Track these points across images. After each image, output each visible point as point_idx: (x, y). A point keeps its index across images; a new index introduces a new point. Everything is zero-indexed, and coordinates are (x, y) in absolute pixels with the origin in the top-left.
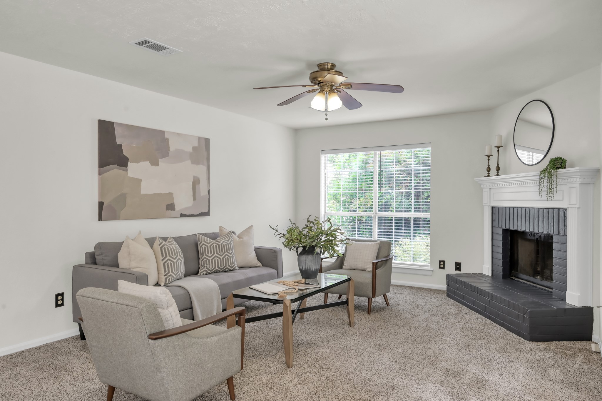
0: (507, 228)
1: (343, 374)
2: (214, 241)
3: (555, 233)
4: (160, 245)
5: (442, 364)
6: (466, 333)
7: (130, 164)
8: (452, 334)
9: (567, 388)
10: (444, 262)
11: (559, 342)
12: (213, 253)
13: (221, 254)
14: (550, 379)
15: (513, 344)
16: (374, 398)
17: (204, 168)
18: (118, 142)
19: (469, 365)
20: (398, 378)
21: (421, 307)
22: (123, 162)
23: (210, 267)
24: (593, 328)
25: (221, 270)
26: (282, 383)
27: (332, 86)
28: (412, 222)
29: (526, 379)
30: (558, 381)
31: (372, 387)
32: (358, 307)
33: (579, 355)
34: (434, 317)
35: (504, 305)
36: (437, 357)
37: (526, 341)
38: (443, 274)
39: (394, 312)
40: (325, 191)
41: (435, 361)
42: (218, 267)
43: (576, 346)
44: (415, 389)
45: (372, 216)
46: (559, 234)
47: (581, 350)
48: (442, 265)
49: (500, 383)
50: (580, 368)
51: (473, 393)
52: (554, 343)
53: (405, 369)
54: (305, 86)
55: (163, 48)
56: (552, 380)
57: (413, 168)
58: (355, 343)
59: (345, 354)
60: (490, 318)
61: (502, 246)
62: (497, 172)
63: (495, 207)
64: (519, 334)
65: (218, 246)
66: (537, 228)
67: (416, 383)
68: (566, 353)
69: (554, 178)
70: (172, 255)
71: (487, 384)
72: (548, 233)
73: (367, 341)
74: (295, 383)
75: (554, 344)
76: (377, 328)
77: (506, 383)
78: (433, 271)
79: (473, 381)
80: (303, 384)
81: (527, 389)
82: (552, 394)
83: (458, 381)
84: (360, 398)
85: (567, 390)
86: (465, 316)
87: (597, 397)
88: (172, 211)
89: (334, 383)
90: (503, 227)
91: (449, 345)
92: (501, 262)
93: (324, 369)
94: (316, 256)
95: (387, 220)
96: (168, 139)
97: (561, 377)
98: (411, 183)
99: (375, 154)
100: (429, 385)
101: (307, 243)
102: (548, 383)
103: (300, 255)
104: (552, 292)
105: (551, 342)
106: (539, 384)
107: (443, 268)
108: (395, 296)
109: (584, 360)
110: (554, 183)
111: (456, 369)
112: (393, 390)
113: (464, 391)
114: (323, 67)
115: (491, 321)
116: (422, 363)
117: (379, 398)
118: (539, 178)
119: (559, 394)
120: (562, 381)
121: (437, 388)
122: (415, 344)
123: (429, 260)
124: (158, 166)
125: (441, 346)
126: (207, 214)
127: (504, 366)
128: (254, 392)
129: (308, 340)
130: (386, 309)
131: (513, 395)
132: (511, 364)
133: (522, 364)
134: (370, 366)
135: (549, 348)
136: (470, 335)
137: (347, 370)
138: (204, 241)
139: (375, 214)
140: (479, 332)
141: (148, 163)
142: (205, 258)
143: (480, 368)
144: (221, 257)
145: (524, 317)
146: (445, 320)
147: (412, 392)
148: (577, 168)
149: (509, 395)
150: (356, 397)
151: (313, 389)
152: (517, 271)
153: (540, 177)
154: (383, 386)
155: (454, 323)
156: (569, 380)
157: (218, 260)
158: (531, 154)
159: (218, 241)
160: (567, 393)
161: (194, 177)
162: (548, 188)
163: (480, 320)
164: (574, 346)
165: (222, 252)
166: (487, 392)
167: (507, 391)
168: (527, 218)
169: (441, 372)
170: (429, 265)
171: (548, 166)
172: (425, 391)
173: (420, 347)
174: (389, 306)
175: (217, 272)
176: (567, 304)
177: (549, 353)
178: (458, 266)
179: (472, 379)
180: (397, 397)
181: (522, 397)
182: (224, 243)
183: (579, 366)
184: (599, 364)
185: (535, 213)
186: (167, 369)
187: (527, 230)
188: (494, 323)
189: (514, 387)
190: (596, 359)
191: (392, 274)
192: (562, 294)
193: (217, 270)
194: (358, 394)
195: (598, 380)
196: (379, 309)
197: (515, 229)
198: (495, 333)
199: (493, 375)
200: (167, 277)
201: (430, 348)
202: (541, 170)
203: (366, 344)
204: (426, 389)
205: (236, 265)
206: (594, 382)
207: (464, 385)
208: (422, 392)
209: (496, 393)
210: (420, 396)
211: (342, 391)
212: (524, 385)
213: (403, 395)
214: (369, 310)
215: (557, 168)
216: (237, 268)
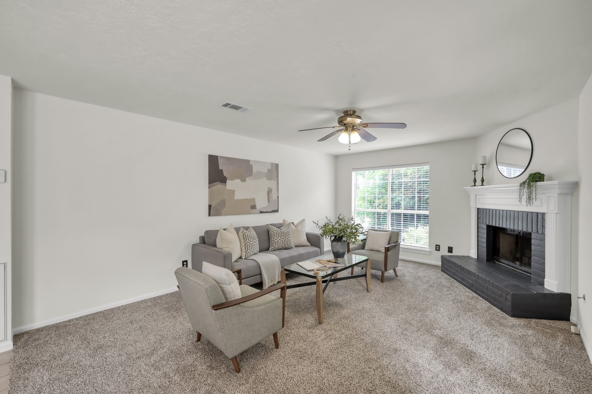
0: (491, 224)
1: (358, 334)
2: (279, 230)
3: (533, 231)
4: (242, 232)
5: (437, 332)
6: (457, 305)
7: (228, 181)
8: (445, 305)
9: (552, 370)
10: (439, 246)
11: (538, 320)
12: (278, 237)
13: (283, 238)
14: (533, 357)
15: (497, 318)
16: (380, 359)
17: (275, 182)
18: (220, 168)
19: (459, 336)
20: (401, 342)
21: (422, 279)
22: (223, 180)
23: (276, 246)
24: (571, 311)
25: (283, 248)
26: (313, 338)
27: (353, 126)
28: (415, 217)
29: (510, 355)
30: (541, 360)
31: (379, 348)
32: (374, 276)
33: (559, 335)
34: (431, 289)
35: (489, 285)
36: (433, 325)
37: (509, 317)
38: (439, 254)
39: (401, 282)
40: (355, 195)
41: (431, 328)
42: (281, 246)
43: (555, 325)
44: (414, 354)
45: (387, 212)
46: (537, 233)
47: (561, 330)
48: (438, 248)
49: (487, 356)
50: (562, 349)
51: (463, 364)
52: (534, 320)
53: (406, 334)
54: (334, 127)
55: (241, 108)
56: (535, 359)
57: (416, 180)
58: (370, 306)
59: (361, 315)
60: (476, 293)
61: (486, 237)
62: (481, 183)
63: (480, 209)
64: (501, 309)
65: (281, 233)
66: (517, 227)
67: (414, 349)
68: (546, 331)
69: (534, 189)
70: (250, 239)
71: (475, 357)
72: (527, 231)
73: (379, 306)
74: (322, 338)
75: (534, 322)
76: (387, 295)
77: (493, 357)
78: (431, 252)
79: (463, 352)
80: (328, 339)
81: (512, 366)
82: (537, 375)
83: (450, 350)
84: (369, 358)
85: (551, 372)
86: (456, 289)
87: (583, 383)
88: (255, 210)
89: (350, 341)
90: (487, 224)
91: (442, 315)
92: (485, 249)
93: (345, 328)
94: (344, 243)
95: (398, 215)
96: (252, 165)
97: (544, 356)
98: (415, 190)
99: (389, 170)
100: (425, 352)
101: (337, 234)
102: (532, 362)
103: (333, 241)
104: (530, 277)
105: (531, 319)
106: (523, 361)
107: (439, 250)
108: (402, 268)
109: (565, 341)
110: (534, 193)
111: (448, 338)
112: (395, 353)
113: (455, 361)
114: (347, 113)
115: (477, 296)
116: (421, 329)
117: (384, 360)
118: (519, 188)
119: (544, 375)
120: (545, 361)
121: (432, 354)
122: (415, 311)
123: (428, 244)
124: (246, 182)
125: (436, 314)
126: (277, 211)
127: (490, 339)
128: (292, 343)
129: (336, 301)
130: (395, 279)
131: (500, 371)
132: (496, 337)
133: (506, 339)
134: (379, 328)
135: (529, 325)
136: (460, 307)
137: (361, 331)
138: (273, 229)
139: (389, 211)
140: (467, 305)
141: (239, 180)
142: (273, 240)
143: (468, 339)
144: (283, 240)
145: (506, 297)
146: (440, 292)
147: (411, 358)
148: (557, 181)
149: (496, 371)
150: (365, 357)
151: (335, 345)
152: (499, 257)
153: (521, 188)
154: (388, 349)
155: (447, 295)
156: (552, 361)
157: (281, 242)
158: (509, 168)
159: (281, 230)
160: (552, 375)
161: (269, 188)
162: (528, 197)
163: (468, 294)
164: (553, 325)
165: (284, 236)
166: (476, 365)
167: (494, 366)
168: (508, 218)
169: (435, 339)
170: (428, 247)
171: (527, 179)
172: (422, 357)
173: (419, 314)
174: (398, 276)
175: (280, 249)
176: (545, 289)
177: (530, 330)
178: (450, 250)
179: (462, 350)
180: (399, 360)
181: (508, 375)
182: (285, 231)
183: (560, 347)
184: (580, 346)
185: (515, 215)
186: (225, 330)
187: (508, 227)
188: (480, 297)
189: (500, 363)
190: (577, 341)
191: (400, 252)
192: (540, 280)
193: (280, 248)
194: (367, 354)
195: (582, 364)
196: (390, 279)
197: (497, 225)
198: (481, 306)
199: (480, 347)
200: (247, 254)
201: (427, 316)
202: (521, 183)
203: (378, 308)
204: (423, 355)
205: (293, 245)
206: (578, 366)
207: (455, 355)
208: (419, 357)
209: (484, 367)
210: (417, 361)
211: (356, 349)
212: (509, 361)
213: (404, 359)
214: (382, 279)
215: (536, 181)
216: (294, 247)
